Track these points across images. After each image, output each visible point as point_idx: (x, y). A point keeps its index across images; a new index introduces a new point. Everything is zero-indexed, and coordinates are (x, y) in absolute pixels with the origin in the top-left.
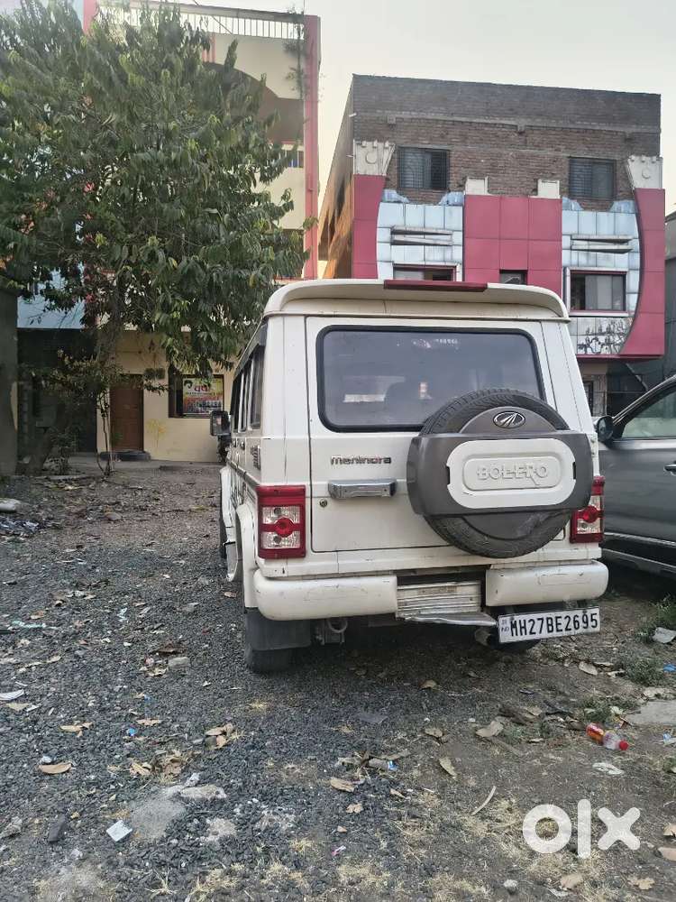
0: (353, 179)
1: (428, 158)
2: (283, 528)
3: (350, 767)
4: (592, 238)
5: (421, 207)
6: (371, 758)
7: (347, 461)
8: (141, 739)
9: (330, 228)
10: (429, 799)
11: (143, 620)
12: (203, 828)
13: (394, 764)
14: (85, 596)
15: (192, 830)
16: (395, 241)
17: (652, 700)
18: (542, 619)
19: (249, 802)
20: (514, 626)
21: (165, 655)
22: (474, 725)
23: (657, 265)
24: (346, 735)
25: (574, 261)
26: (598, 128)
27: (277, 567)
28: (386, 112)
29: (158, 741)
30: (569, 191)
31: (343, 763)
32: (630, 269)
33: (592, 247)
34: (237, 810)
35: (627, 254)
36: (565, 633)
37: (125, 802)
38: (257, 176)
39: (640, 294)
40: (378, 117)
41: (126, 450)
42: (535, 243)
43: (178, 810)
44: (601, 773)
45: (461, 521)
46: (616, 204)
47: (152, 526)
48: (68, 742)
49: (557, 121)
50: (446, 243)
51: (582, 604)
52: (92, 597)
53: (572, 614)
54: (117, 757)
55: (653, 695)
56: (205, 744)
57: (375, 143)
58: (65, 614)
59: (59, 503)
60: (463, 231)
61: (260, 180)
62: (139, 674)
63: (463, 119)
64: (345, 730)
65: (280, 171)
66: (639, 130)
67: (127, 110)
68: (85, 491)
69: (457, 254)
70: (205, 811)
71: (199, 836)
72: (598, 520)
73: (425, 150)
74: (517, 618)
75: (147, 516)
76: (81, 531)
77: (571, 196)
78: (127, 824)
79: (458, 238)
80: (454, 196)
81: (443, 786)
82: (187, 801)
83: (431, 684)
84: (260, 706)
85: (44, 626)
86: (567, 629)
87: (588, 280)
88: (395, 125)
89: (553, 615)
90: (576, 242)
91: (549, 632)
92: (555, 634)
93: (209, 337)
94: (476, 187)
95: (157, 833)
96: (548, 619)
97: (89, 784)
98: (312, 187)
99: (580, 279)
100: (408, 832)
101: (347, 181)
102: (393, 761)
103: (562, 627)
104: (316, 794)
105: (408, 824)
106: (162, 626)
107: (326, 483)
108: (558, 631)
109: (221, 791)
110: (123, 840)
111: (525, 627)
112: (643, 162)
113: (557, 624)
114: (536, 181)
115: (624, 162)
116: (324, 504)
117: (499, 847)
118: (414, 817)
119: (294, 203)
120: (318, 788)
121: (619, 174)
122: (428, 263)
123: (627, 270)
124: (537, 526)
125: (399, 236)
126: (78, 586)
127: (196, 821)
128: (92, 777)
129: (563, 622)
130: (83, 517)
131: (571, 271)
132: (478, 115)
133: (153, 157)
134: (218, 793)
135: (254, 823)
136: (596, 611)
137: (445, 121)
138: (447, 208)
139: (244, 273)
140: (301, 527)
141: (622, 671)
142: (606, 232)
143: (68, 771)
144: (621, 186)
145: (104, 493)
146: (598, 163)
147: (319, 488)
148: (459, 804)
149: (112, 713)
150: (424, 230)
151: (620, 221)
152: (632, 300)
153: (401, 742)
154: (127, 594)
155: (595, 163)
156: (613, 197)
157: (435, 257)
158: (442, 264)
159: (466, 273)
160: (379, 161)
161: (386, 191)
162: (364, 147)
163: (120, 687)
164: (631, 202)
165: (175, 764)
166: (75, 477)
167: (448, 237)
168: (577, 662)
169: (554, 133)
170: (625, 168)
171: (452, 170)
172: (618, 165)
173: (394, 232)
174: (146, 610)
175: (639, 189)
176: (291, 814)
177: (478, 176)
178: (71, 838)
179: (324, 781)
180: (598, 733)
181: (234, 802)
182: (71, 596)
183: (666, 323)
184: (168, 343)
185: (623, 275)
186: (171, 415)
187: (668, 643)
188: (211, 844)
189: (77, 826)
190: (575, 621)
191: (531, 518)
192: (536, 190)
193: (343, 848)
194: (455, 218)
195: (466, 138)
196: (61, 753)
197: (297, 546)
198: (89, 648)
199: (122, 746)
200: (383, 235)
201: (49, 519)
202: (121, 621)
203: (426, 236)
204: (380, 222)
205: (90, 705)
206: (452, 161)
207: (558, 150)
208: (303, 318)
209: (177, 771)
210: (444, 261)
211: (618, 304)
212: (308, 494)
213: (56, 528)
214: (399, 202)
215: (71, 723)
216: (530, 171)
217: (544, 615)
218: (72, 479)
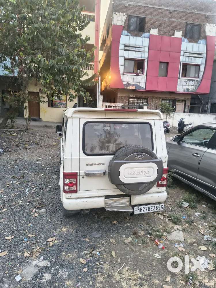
0: (112, 25)
1: (138, 20)
2: (71, 185)
3: (86, 254)
4: (190, 52)
5: (135, 38)
6: (93, 251)
7: (91, 165)
8: (28, 242)
9: (104, 41)
10: (106, 266)
11: (33, 193)
12: (42, 276)
13: (99, 253)
14: (16, 183)
15: (39, 278)
16: (125, 49)
17: (176, 230)
18: (147, 207)
19: (56, 268)
20: (138, 209)
21: (39, 208)
22: (125, 238)
23: (210, 63)
24: (87, 241)
25: (184, 60)
26: (197, 12)
27: (69, 195)
28: (125, 2)
29: (33, 243)
30: (185, 35)
31: (85, 253)
32: (202, 64)
33: (190, 56)
34: (52, 271)
35: (201, 58)
36: (153, 211)
37: (21, 267)
38: (77, 28)
39: (204, 72)
40: (122, 4)
41: (34, 117)
42: (172, 53)
43: (36, 270)
44: (155, 258)
45: (123, 186)
46: (200, 41)
47: (40, 151)
48: (7, 243)
49: (183, 9)
50: (142, 51)
51: (159, 203)
52: (18, 183)
53: (156, 206)
54: (21, 249)
55: (176, 228)
56: (46, 245)
57: (121, 13)
58: (10, 190)
59: (11, 140)
60: (149, 47)
61: (79, 29)
62: (30, 216)
63: (151, 6)
64: (88, 240)
65: (86, 27)
66: (210, 14)
67: (30, 8)
68: (19, 136)
69: (146, 55)
70: (43, 271)
71: (41, 280)
72: (166, 180)
73: (137, 17)
74: (140, 207)
75: (39, 147)
76: (17, 153)
77: (185, 37)
78: (21, 276)
79: (147, 49)
80: (146, 35)
81: (111, 261)
82: (39, 267)
83: (115, 222)
84: (64, 230)
85: (3, 196)
86: (154, 210)
87: (188, 66)
88: (127, 7)
89: (150, 206)
90: (185, 53)
91: (149, 211)
92: (150, 211)
93: (59, 88)
94: (154, 32)
95: (29, 278)
96: (149, 207)
97: (12, 260)
98: (97, 29)
99: (185, 66)
100: (98, 278)
101: (110, 26)
102: (99, 252)
103: (153, 209)
104: (75, 265)
105: (99, 275)
106: (39, 196)
107: (84, 171)
108: (151, 210)
109: (49, 263)
110: (20, 281)
111: (142, 210)
112: (210, 26)
113: (151, 209)
114: (174, 31)
115: (204, 25)
116: (83, 177)
117: (122, 284)
118: (101, 273)
119: (90, 38)
120: (76, 263)
121: (202, 30)
122: (136, 58)
123: (201, 64)
124: (145, 187)
125: (127, 48)
126: (14, 178)
127: (41, 274)
128: (13, 257)
129: (153, 208)
130: (18, 147)
131: (183, 63)
132: (156, 5)
133: (39, 26)
134: (48, 264)
135: (56, 275)
136: (163, 205)
137: (145, 6)
138: (144, 38)
139: (71, 67)
140: (76, 184)
141: (170, 219)
142: (195, 50)
143: (6, 255)
144: (202, 34)
145: (25, 137)
146: (195, 25)
147: (82, 173)
148: (114, 268)
149: (21, 232)
150: (136, 46)
151: (200, 47)
152: (201, 74)
153: (103, 244)
154: (29, 182)
155: (194, 25)
156: (199, 38)
157: (138, 56)
158: (141, 58)
159: (148, 62)
160: (122, 20)
161: (123, 31)
162: (117, 15)
163: (24, 221)
164: (205, 40)
165: (38, 252)
166: (16, 130)
167: (143, 49)
168: (158, 214)
169: (182, 13)
170: (204, 28)
171: (146, 25)
172: (202, 26)
173: (125, 46)
174: (35, 189)
175: (208, 36)
176: (67, 272)
177: (155, 28)
178: (5, 280)
179: (78, 260)
180: (157, 243)
181: (52, 267)
182: (11, 183)
183: (211, 82)
184: (45, 91)
185: (199, 66)
186: (49, 106)
187: (186, 207)
188: (44, 283)
189: (7, 276)
190: (156, 208)
191: (144, 185)
192: (174, 34)
193: (80, 284)
194: (146, 42)
195: (152, 14)
196: (4, 248)
197: (75, 189)
198: (16, 205)
199: (23, 245)
200: (121, 47)
201: (7, 147)
202: (27, 193)
203: (136, 48)
204: (121, 42)
205: (14, 229)
206: (147, 21)
207: (183, 20)
208: (79, 119)
209: (37, 255)
210: (141, 57)
211: (197, 75)
212: (78, 175)
213: (9, 151)
214: (128, 35)
215: (8, 236)
216: (173, 27)
217: (148, 206)
218: (15, 131)
